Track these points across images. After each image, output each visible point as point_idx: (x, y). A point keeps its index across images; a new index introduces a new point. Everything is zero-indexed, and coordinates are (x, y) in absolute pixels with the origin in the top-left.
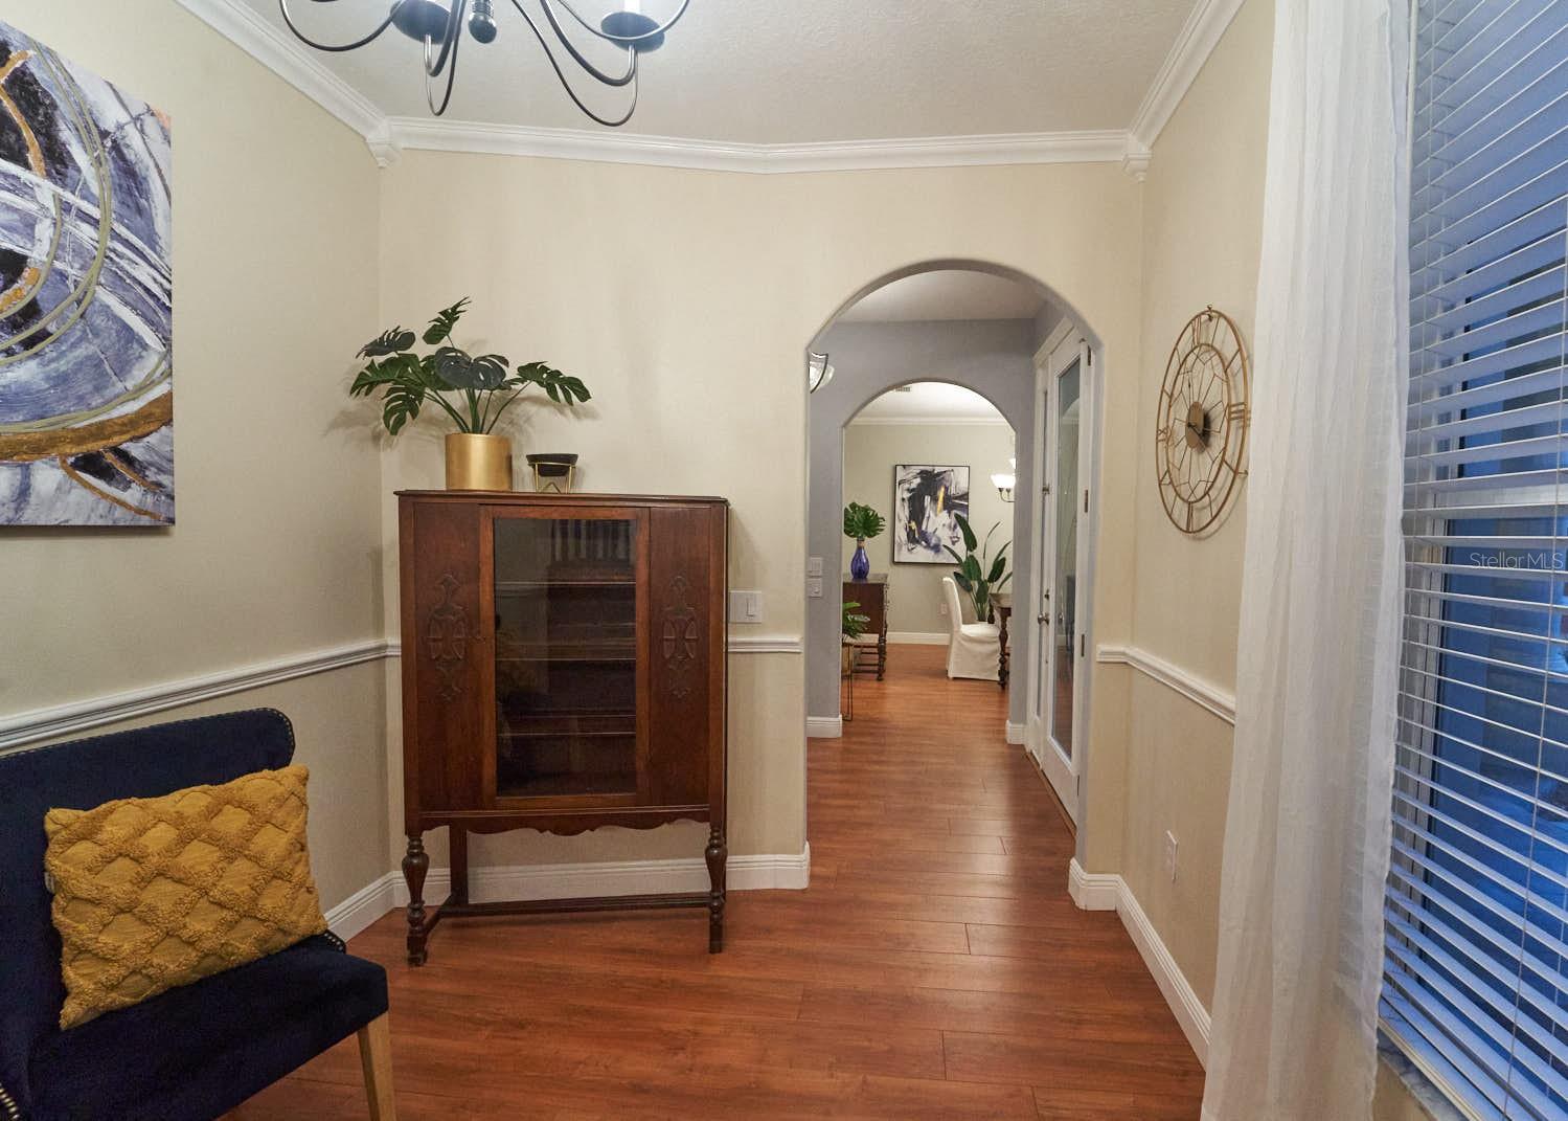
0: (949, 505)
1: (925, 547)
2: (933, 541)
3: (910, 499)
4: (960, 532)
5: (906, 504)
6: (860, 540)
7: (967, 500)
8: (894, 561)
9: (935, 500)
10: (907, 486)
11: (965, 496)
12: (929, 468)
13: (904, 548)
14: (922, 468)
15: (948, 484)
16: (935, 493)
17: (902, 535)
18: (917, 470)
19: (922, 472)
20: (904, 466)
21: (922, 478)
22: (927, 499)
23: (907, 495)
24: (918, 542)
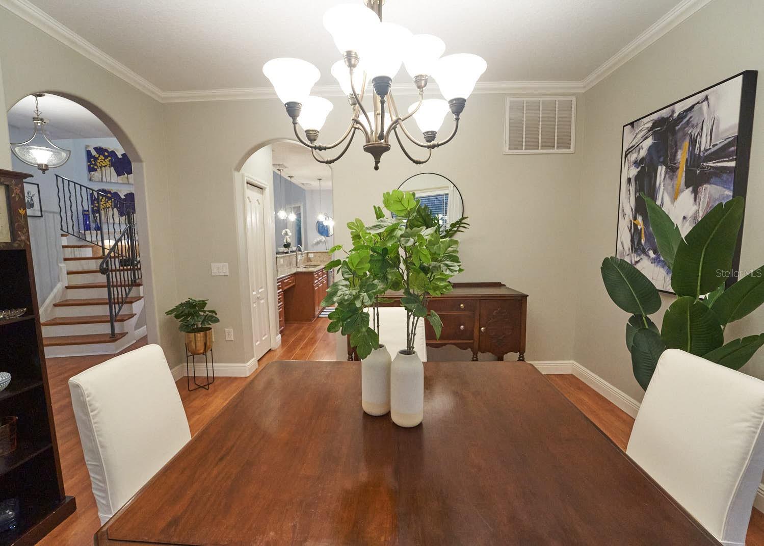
0: (697, 173)
1: (654, 261)
3: (637, 177)
5: (632, 189)
7: (734, 156)
9: (672, 170)
10: (634, 157)
11: (730, 148)
12: (665, 113)
14: (655, 116)
15: (695, 132)
16: (674, 156)
17: (625, 237)
18: (647, 123)
19: (656, 124)
20: (632, 124)
21: (655, 135)
22: (661, 170)
23: (634, 171)
24: (644, 252)
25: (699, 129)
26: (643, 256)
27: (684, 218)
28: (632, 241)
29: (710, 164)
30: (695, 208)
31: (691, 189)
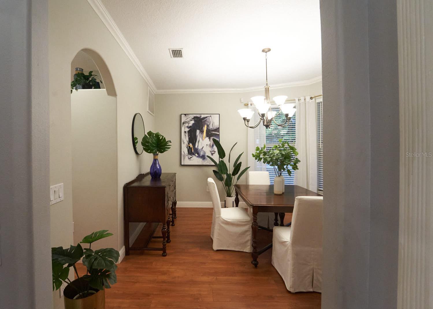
0: (209, 134)
1: (197, 157)
2: (202, 154)
3: (188, 132)
4: (215, 148)
5: (187, 135)
6: (155, 155)
7: (219, 132)
8: (181, 165)
9: (202, 132)
10: (187, 125)
11: (218, 130)
12: (198, 116)
13: (187, 158)
14: (195, 115)
15: (208, 124)
16: (202, 128)
17: (185, 150)
18: (192, 116)
19: (195, 118)
20: (185, 115)
21: (195, 121)
22: (198, 132)
23: (187, 130)
24: (194, 154)
25: (209, 123)
26: (193, 156)
27: (207, 145)
28: (188, 151)
29: (213, 132)
30: (210, 142)
31: (208, 137)
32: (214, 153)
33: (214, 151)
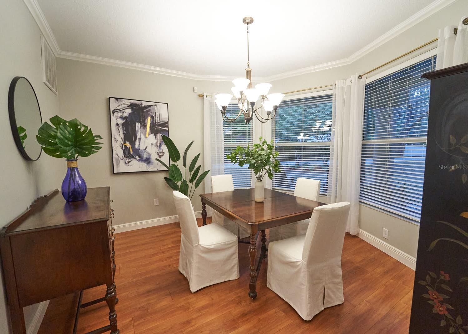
0: (155, 129)
1: (139, 160)
2: (145, 156)
3: (123, 125)
4: (165, 148)
5: (121, 129)
6: (71, 159)
7: (168, 127)
8: (114, 173)
9: (144, 126)
10: (120, 114)
11: (166, 124)
12: (137, 102)
13: (122, 163)
14: (132, 102)
16: (144, 121)
17: (118, 151)
18: (128, 103)
19: (132, 105)
20: (116, 99)
21: (132, 109)
22: (138, 125)
23: (120, 122)
24: (133, 157)
25: (154, 115)
26: (132, 159)
27: (152, 144)
28: (124, 152)
29: (160, 127)
30: (156, 141)
31: (153, 134)
32: (162, 155)
33: (162, 152)
